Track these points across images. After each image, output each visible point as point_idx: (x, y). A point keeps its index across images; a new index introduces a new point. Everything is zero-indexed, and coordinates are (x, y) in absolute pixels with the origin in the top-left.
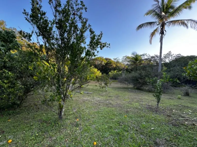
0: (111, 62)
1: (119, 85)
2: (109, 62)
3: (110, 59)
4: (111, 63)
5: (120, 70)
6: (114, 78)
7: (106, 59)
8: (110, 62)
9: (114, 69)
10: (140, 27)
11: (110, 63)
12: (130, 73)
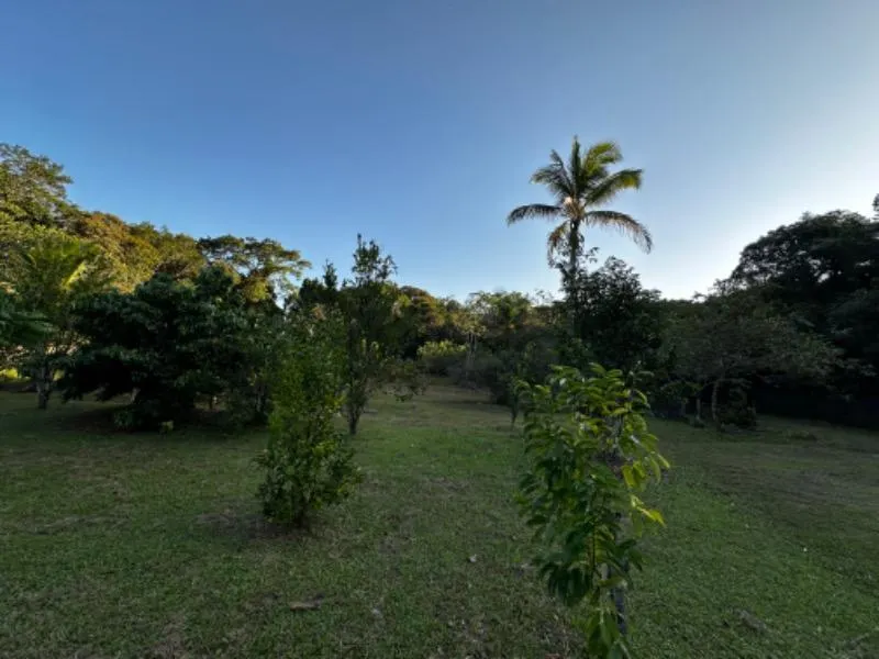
0: (427, 305)
1: (453, 394)
2: (419, 305)
3: (423, 294)
4: (427, 311)
5: (459, 340)
6: (439, 369)
7: (410, 292)
8: (423, 305)
9: (440, 335)
10: (518, 214)
11: (425, 309)
12: (494, 351)
